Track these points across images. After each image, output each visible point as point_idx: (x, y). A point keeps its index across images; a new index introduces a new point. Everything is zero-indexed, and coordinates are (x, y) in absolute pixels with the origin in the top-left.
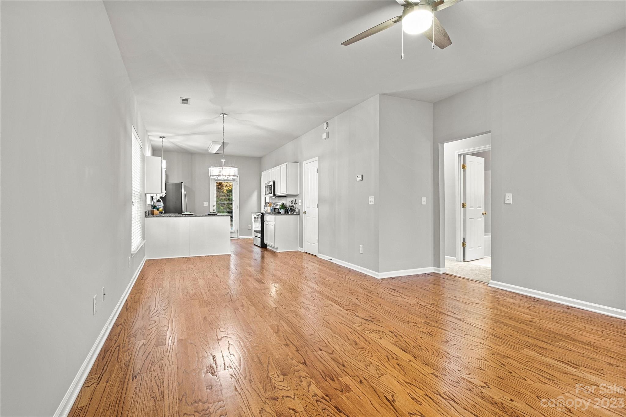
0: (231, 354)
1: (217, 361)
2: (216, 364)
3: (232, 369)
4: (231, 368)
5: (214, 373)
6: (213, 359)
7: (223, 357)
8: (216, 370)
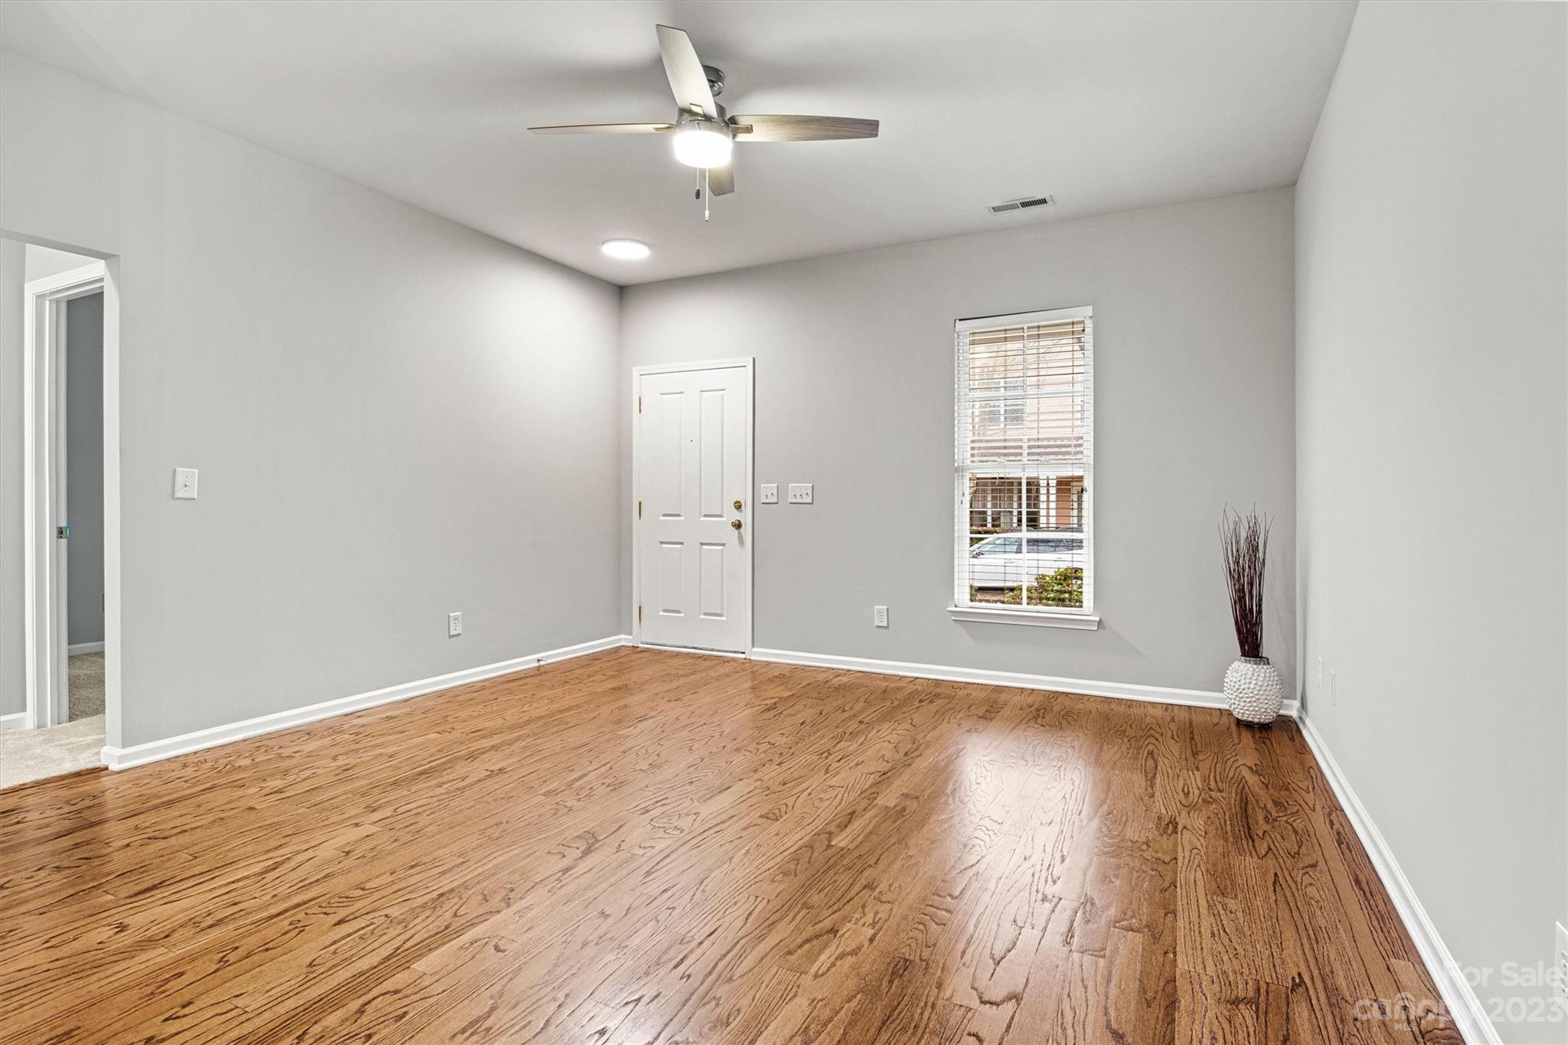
0: (1021, 928)
1: (1064, 929)
2: (1072, 922)
3: (1045, 893)
4: (1046, 897)
5: (1089, 904)
6: (1071, 938)
7: (1045, 929)
8: (1079, 907)
